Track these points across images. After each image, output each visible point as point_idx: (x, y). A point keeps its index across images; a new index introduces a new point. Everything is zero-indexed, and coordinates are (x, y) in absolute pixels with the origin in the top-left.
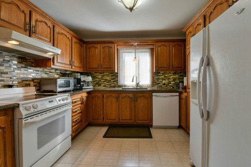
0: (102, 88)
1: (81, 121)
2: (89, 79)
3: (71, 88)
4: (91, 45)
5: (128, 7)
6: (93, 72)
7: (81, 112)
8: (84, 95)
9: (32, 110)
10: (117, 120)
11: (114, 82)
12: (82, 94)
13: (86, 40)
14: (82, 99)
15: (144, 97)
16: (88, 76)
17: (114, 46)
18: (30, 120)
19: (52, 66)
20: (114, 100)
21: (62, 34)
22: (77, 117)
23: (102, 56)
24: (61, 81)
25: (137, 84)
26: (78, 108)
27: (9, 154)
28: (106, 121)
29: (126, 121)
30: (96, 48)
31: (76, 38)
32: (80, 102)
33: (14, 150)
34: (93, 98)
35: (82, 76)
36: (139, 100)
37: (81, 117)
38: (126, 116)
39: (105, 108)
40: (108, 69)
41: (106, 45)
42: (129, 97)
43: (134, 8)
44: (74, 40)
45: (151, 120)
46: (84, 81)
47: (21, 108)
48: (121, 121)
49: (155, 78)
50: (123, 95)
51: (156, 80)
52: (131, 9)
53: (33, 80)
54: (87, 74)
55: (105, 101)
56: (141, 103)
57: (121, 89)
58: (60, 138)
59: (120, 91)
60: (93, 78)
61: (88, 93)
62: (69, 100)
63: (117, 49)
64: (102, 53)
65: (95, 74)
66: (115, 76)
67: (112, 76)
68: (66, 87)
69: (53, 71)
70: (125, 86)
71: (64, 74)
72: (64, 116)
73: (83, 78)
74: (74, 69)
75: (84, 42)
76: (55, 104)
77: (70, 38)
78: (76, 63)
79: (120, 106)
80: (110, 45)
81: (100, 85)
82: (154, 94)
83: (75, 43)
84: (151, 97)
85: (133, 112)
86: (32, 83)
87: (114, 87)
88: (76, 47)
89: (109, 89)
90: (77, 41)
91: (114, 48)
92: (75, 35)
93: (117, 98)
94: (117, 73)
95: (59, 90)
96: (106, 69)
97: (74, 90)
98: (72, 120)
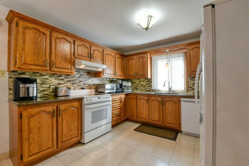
0: (139, 92)
1: (120, 115)
2: (129, 84)
3: (114, 91)
4: (129, 58)
5: (144, 28)
6: (132, 79)
7: (120, 109)
8: (123, 96)
9: (89, 101)
10: (147, 120)
11: (148, 86)
12: (121, 96)
13: (126, 54)
14: (120, 99)
15: (173, 101)
16: (128, 81)
17: (147, 56)
18: (88, 106)
19: (103, 76)
20: (145, 102)
21: (108, 54)
22: (117, 112)
23: (137, 65)
24: (108, 86)
25: (170, 89)
26: (117, 105)
27: (79, 121)
28: (139, 119)
29: (155, 122)
30: (133, 59)
31: (118, 54)
32: (119, 101)
33: (81, 120)
34: (129, 99)
35: (123, 82)
36: (167, 104)
37: (120, 112)
38: (155, 117)
39: (138, 108)
40: (142, 76)
41: (140, 56)
42: (158, 100)
43: (149, 27)
44: (117, 56)
45: (180, 125)
46: (125, 86)
47: (85, 100)
48: (150, 121)
49: (190, 83)
50: (153, 98)
51: (191, 85)
52: (147, 29)
53: (94, 85)
54: (128, 80)
55: (138, 102)
56: (169, 107)
57: (154, 93)
58: (104, 122)
59: (153, 95)
60: (133, 83)
61: (127, 95)
62: (111, 98)
63: (151, 58)
64: (137, 63)
65: (134, 80)
66: (150, 81)
67: (147, 81)
68: (111, 90)
69: (105, 79)
70: (158, 91)
71: (111, 81)
72: (107, 109)
73: (124, 83)
74: (117, 77)
75: (125, 56)
76: (101, 100)
77: (114, 56)
78: (119, 72)
79: (150, 108)
80: (143, 55)
81: (137, 89)
82: (182, 99)
83: (118, 58)
84: (179, 102)
85: (162, 114)
86: (93, 87)
87: (149, 91)
88: (118, 61)
89: (144, 93)
90: (119, 56)
91: (147, 57)
92: (118, 52)
93: (148, 101)
94: (151, 79)
95: (107, 91)
96: (140, 76)
97: (116, 92)
98: (112, 113)
